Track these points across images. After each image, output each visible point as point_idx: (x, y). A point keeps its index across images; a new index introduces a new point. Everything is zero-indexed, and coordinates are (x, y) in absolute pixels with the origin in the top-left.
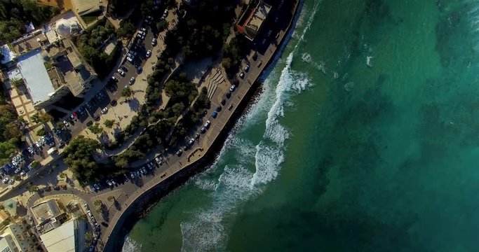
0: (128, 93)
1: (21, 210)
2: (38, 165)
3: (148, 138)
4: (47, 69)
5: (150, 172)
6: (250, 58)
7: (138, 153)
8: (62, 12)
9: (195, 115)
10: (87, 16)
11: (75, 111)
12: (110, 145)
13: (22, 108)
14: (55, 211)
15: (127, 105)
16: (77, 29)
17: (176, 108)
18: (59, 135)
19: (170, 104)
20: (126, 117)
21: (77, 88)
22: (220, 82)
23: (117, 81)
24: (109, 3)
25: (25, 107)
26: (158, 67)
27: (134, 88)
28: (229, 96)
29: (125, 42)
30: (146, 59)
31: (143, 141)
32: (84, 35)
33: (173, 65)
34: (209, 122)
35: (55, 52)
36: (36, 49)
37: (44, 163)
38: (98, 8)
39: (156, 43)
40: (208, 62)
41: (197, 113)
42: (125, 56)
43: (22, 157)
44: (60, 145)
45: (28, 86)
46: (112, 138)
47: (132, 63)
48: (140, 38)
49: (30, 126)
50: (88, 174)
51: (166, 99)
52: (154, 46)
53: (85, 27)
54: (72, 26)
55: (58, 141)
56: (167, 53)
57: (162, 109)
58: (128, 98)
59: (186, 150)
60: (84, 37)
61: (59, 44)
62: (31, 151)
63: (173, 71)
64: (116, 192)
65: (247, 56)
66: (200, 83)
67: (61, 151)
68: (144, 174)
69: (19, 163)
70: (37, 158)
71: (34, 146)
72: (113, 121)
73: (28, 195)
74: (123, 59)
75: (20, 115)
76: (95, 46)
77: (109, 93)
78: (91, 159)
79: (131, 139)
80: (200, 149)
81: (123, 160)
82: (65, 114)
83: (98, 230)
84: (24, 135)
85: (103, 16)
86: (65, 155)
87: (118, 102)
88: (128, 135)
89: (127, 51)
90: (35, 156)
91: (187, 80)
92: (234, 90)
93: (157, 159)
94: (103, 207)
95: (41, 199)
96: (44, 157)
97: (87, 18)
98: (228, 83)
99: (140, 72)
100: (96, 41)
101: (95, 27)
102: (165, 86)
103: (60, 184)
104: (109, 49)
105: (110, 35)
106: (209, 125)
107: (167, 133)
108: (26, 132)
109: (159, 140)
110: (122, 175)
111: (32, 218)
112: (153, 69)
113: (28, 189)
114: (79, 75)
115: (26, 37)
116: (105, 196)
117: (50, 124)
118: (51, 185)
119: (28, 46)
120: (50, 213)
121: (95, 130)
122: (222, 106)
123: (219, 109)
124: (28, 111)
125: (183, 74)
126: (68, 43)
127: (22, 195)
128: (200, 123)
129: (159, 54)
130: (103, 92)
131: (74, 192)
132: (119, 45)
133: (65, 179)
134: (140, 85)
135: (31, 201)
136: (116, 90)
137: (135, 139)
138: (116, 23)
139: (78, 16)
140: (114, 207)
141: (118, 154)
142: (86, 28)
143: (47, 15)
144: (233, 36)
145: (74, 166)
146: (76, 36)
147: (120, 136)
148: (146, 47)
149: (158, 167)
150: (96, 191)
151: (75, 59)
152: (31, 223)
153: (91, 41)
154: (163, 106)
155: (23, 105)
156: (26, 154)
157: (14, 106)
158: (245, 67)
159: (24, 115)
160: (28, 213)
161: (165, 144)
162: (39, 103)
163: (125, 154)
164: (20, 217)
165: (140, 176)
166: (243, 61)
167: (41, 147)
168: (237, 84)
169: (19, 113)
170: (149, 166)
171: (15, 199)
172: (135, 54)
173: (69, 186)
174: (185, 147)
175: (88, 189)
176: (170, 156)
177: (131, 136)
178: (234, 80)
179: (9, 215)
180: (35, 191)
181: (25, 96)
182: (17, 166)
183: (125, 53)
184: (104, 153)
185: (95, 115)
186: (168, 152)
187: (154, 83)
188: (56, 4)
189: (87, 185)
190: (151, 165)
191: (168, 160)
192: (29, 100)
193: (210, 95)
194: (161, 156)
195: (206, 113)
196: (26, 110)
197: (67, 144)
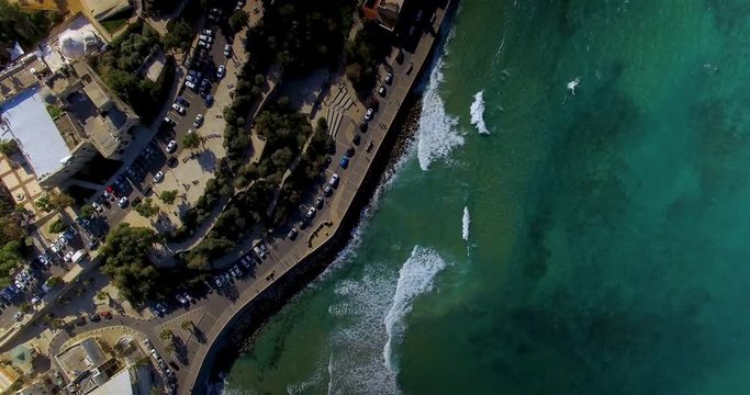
0: (194, 141)
1: (40, 362)
2: (59, 283)
3: (237, 214)
4: (53, 116)
5: (248, 273)
6: (391, 60)
7: (224, 241)
8: (67, 18)
9: (312, 166)
10: (110, 20)
11: (110, 183)
12: (174, 234)
13: (20, 191)
14: (96, 358)
15: (195, 162)
16: (95, 45)
17: (278, 158)
18: (89, 229)
19: (267, 152)
20: (195, 183)
21: (107, 143)
22: (346, 107)
23: (174, 124)
25: (25, 189)
26: (241, 91)
27: (202, 132)
28: (364, 128)
29: (179, 57)
30: (218, 80)
31: (229, 220)
32: (109, 53)
33: (264, 86)
34: (336, 176)
35: (62, 86)
36: (31, 87)
37: (69, 278)
38: (127, 5)
39: (231, 51)
40: (324, 75)
41: (315, 164)
42: (182, 80)
43: (30, 273)
44: (91, 244)
45: (25, 151)
46: (177, 222)
47: (195, 90)
48: (204, 47)
49: (37, 218)
50: (144, 287)
51: (259, 145)
52: (229, 57)
53: (108, 38)
54: (87, 39)
55: (88, 238)
56: (253, 67)
57: (254, 163)
58: (195, 151)
59: (303, 228)
60: (108, 57)
61: (67, 72)
62: (44, 260)
63: (265, 96)
64: (195, 314)
65: (387, 58)
66: (314, 112)
67: (94, 254)
68: (237, 277)
69: (28, 284)
70: (55, 271)
71: (49, 251)
72: (175, 192)
73: (48, 336)
74: (180, 86)
75: (18, 202)
76: (129, 69)
77: (162, 146)
78: (146, 262)
79: (208, 220)
80: (326, 224)
81: (199, 256)
82: (94, 192)
83: (173, 381)
84: (30, 234)
85: (136, 18)
86: (102, 260)
87: (180, 159)
88: (203, 214)
89: (185, 71)
90: (53, 268)
91: (290, 110)
92: (372, 117)
93: (256, 249)
94: (177, 340)
95: (72, 339)
96: (66, 266)
97: (109, 23)
98: (360, 106)
99: (210, 103)
100: (129, 60)
101: (125, 37)
102: (255, 123)
103: (99, 310)
104: (154, 72)
105: (153, 48)
106: (337, 181)
107: (269, 203)
108: (32, 229)
109: (256, 216)
110: (201, 282)
111: (59, 373)
112: (232, 97)
113: (47, 325)
114: (108, 119)
115: (10, 68)
116: (176, 322)
117: (69, 210)
118: (85, 314)
119: (16, 82)
120: (88, 362)
121: (147, 211)
122: (356, 147)
123: (351, 153)
124: (32, 194)
125: (283, 100)
126: (83, 69)
127: (39, 337)
128: (321, 180)
129: (239, 71)
130: (153, 145)
131: (124, 321)
132: (170, 63)
133: (107, 301)
134: (214, 127)
135: (55, 346)
136: (172, 138)
137: (216, 219)
138: (160, 27)
139: (95, 21)
140: (194, 339)
141: (190, 248)
142: (110, 40)
143: (42, 26)
144: (359, 26)
145: (119, 278)
146: (96, 56)
147: (189, 217)
148: (215, 60)
149: (260, 262)
150: (161, 315)
151: (97, 94)
152: (60, 383)
153: (123, 61)
154: (256, 158)
155: (22, 184)
156: (37, 267)
157: (6, 188)
158: (385, 76)
159: (26, 202)
160: (53, 366)
161: (268, 222)
162: (47, 177)
163: (202, 246)
164: (39, 375)
165: (232, 281)
166: (382, 66)
167: (60, 252)
168: (375, 107)
169: (16, 199)
170: (243, 261)
171: (28, 345)
172: (199, 74)
173: (114, 312)
174: (301, 223)
175: (148, 314)
176: (278, 241)
177: (207, 214)
178: (369, 100)
179: (21, 373)
180: (60, 328)
181: (22, 169)
182: (25, 289)
183: (182, 74)
184: (166, 249)
185: (144, 186)
186: (276, 234)
187: (235, 120)
188: (55, 5)
189: (145, 307)
190: (247, 260)
191: (276, 248)
192: (32, 176)
193: (332, 131)
194: (262, 243)
195: (329, 161)
196: (27, 192)
197: (103, 241)
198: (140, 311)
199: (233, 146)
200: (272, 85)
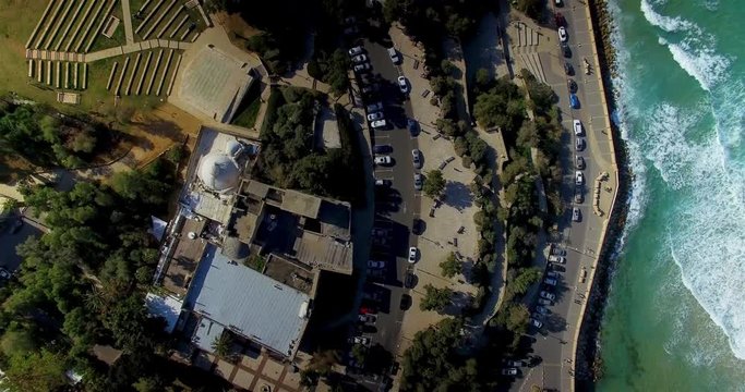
3: (521, 233)
4: (259, 269)
5: (559, 290)
8: (191, 147)
10: (241, 113)
11: (358, 303)
12: (476, 305)
15: (445, 206)
16: (244, 154)
18: (367, 371)
19: (510, 140)
20: (461, 231)
21: (338, 257)
22: (535, 43)
23: (390, 183)
24: (261, 54)
25: (264, 377)
26: (442, 92)
27: (431, 165)
29: (344, 100)
30: (406, 97)
31: (519, 245)
32: (269, 149)
33: (456, 72)
34: (576, 121)
35: (248, 225)
36: (204, 255)
38: (250, 79)
39: (398, 54)
40: (492, 23)
42: (365, 126)
44: (382, 385)
45: (247, 334)
46: (471, 290)
47: (388, 127)
48: (364, 70)
51: (495, 140)
52: (399, 63)
53: (255, 133)
54: (233, 153)
56: (434, 56)
57: (505, 164)
59: (582, 201)
60: (271, 155)
61: (242, 205)
63: (463, 82)
64: (532, 376)
66: (510, 69)
68: (552, 304)
74: (366, 134)
76: (302, 152)
77: (393, 217)
79: (499, 263)
80: (602, 179)
81: (514, 310)
82: (346, 325)
85: (268, 88)
87: (424, 216)
88: (491, 260)
89: (362, 112)
91: (492, 83)
92: (566, 35)
93: (553, 259)
97: (244, 117)
98: (547, 32)
99: (416, 130)
100: (298, 140)
101: (272, 118)
102: (474, 119)
104: (331, 136)
105: (313, 109)
106: (582, 125)
109: (536, 221)
110: (523, 338)
112: (436, 104)
114: (326, 227)
115: (166, 250)
119: (187, 263)
122: (573, 78)
123: (573, 88)
124: (276, 377)
125: (481, 74)
126: (258, 190)
128: (566, 136)
129: (422, 70)
130: (381, 224)
132: (341, 114)
134: (439, 153)
136: (399, 200)
137: (506, 255)
138: (302, 79)
139: (226, 126)
141: (497, 308)
143: (168, 176)
146: (253, 164)
147: (481, 275)
148: (386, 77)
149: (563, 270)
153: (290, 148)
154: (502, 155)
155: (258, 374)
163: (510, 296)
165: (549, 312)
168: (561, 22)
170: (550, 282)
172: (380, 104)
174: (579, 196)
176: (566, 232)
177: (495, 255)
178: (552, 20)
181: (246, 357)
183: (360, 119)
184: (470, 329)
185: (402, 278)
186: (561, 229)
187: (457, 128)
188: (168, 141)
190: (550, 277)
191: (568, 242)
192: (261, 358)
193: (540, 77)
194: (553, 247)
195: (559, 111)
196: (269, 380)
197: (395, 373)
199: (477, 158)
200: (461, 65)
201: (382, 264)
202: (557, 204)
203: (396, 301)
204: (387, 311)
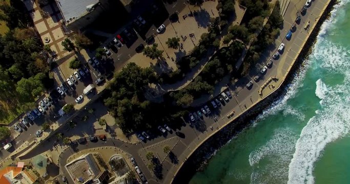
1: (52, 169)
2: (71, 109)
3: (219, 64)
5: (215, 112)
9: (269, 35)
11: (120, 31)
12: (171, 75)
13: (48, 35)
14: (96, 171)
15: (193, 19)
17: (255, 23)
18: (99, 68)
19: (246, 20)
20: (191, 36)
25: (51, 34)
31: (212, 68)
34: (283, 44)
37: (78, 107)
43: (50, 100)
44: (99, 80)
46: (173, 66)
49: (59, 58)
50: (139, 118)
51: (240, 13)
55: (96, 75)
57: (236, 26)
58: (198, 9)
59: (257, 81)
62: (61, 91)
64: (170, 141)
67: (100, 89)
68: (206, 115)
69: (47, 109)
71: (65, 84)
73: (60, 150)
75: (45, 44)
77: (167, 6)
78: (141, 99)
79: (197, 67)
80: (274, 79)
81: (186, 95)
82: (105, 39)
84: (51, 71)
86: (106, 93)
87: (180, 16)
88: (194, 61)
90: (67, 99)
93: (224, 94)
94: (155, 160)
95: (75, 154)
103: (97, 134)
106: (284, 48)
107: (239, 58)
108: (54, 66)
109: (230, 67)
110: (179, 118)
111: (65, 178)
113: (60, 142)
117: (83, 52)
118: (86, 136)
120: (90, 172)
122: (297, 25)
124: (56, 38)
127: (52, 150)
131: (116, 144)
133: (104, 127)
135: (64, 157)
137: (203, 67)
140: (169, 161)
141: (180, 88)
147: (183, 61)
149: (224, 104)
150: (145, 141)
154: (238, 22)
155: (50, 30)
156: (55, 96)
157: (38, 33)
159: (52, 44)
160: (61, 173)
163: (190, 88)
164: (51, 178)
165: (202, 118)
167: (73, 86)
169: (44, 41)
170: (213, 103)
171: (45, 155)
173: (109, 136)
175: (135, 139)
176: (239, 89)
177: (198, 62)
179: (38, 175)
180: (67, 144)
181: (51, 18)
182: (45, 113)
184: (159, 88)
185: (148, 36)
186: (238, 84)
189: (133, 134)
190: (215, 102)
191: (237, 93)
192: (57, 24)
193: (282, 13)
194: (227, 90)
195: (279, 34)
196: (53, 37)
197: (109, 78)
198: (128, 136)
199: (225, 9)
201: (144, 22)
202: (245, 69)
203: (136, 44)
204: (129, 46)
